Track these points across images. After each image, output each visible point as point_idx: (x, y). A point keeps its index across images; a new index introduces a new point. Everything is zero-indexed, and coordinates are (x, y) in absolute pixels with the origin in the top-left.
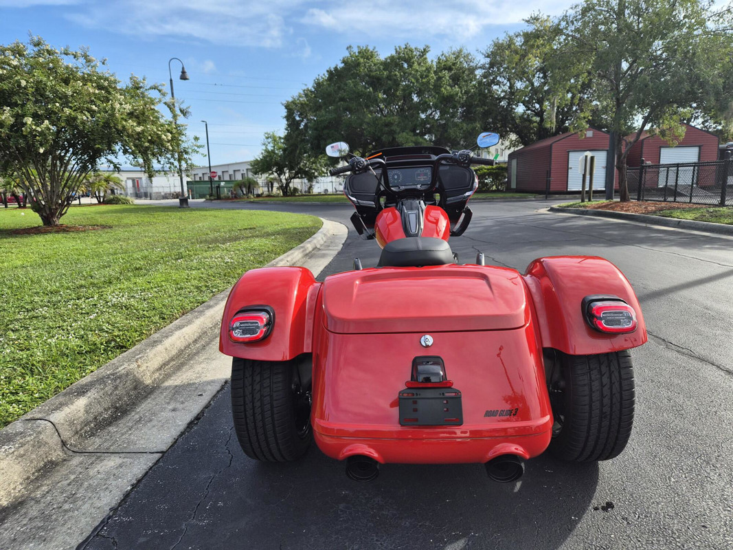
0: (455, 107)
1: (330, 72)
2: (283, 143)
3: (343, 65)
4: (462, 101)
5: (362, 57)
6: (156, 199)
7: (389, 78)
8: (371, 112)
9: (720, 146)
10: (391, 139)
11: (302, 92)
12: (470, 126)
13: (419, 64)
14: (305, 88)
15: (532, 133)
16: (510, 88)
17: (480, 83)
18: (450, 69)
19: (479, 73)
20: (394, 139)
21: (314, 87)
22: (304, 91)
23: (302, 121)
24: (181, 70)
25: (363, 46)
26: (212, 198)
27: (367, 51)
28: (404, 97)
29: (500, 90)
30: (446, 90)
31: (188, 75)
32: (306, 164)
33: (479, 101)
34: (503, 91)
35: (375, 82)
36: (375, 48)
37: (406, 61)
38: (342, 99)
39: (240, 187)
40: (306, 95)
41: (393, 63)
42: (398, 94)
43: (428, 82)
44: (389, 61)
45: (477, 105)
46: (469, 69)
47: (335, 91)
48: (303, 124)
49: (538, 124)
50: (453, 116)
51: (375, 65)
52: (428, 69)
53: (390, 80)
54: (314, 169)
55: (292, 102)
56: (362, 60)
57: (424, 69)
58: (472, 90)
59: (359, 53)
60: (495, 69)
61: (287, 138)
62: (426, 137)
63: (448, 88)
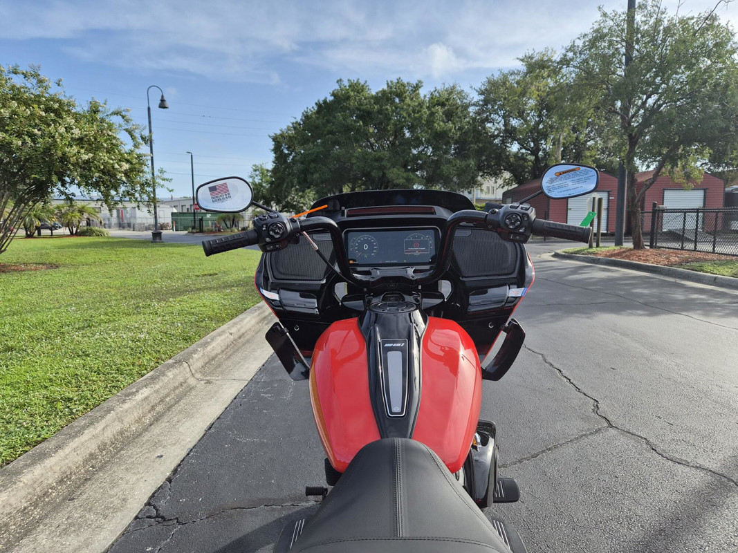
0: (448, 143)
1: (318, 105)
2: (271, 176)
3: (332, 98)
4: (456, 137)
5: (352, 90)
6: (139, 231)
7: (380, 112)
8: (361, 146)
9: (726, 189)
10: (381, 174)
11: (291, 125)
12: (464, 164)
13: (412, 99)
14: (294, 121)
15: (527, 172)
16: (505, 125)
17: (474, 119)
18: (443, 105)
19: (472, 110)
20: (384, 174)
21: (302, 120)
22: (293, 124)
23: (291, 154)
24: (160, 98)
25: (354, 79)
26: (195, 231)
27: (358, 83)
28: (396, 132)
29: (494, 128)
30: (439, 126)
31: (168, 103)
32: (294, 198)
33: (474, 137)
34: (497, 129)
35: (366, 116)
36: (366, 82)
37: (398, 96)
38: (331, 132)
39: (224, 221)
40: (295, 128)
41: (383, 98)
42: (389, 128)
43: (421, 117)
44: (380, 95)
45: (472, 142)
46: (462, 106)
47: (323, 124)
48: (291, 157)
49: (533, 163)
50: (446, 152)
51: (365, 99)
52: (421, 105)
53: (381, 114)
54: (302, 203)
55: (281, 135)
56: (352, 94)
57: (416, 104)
58: (466, 127)
59: (350, 86)
60: (490, 106)
61: (275, 171)
62: (418, 173)
63: (441, 123)
